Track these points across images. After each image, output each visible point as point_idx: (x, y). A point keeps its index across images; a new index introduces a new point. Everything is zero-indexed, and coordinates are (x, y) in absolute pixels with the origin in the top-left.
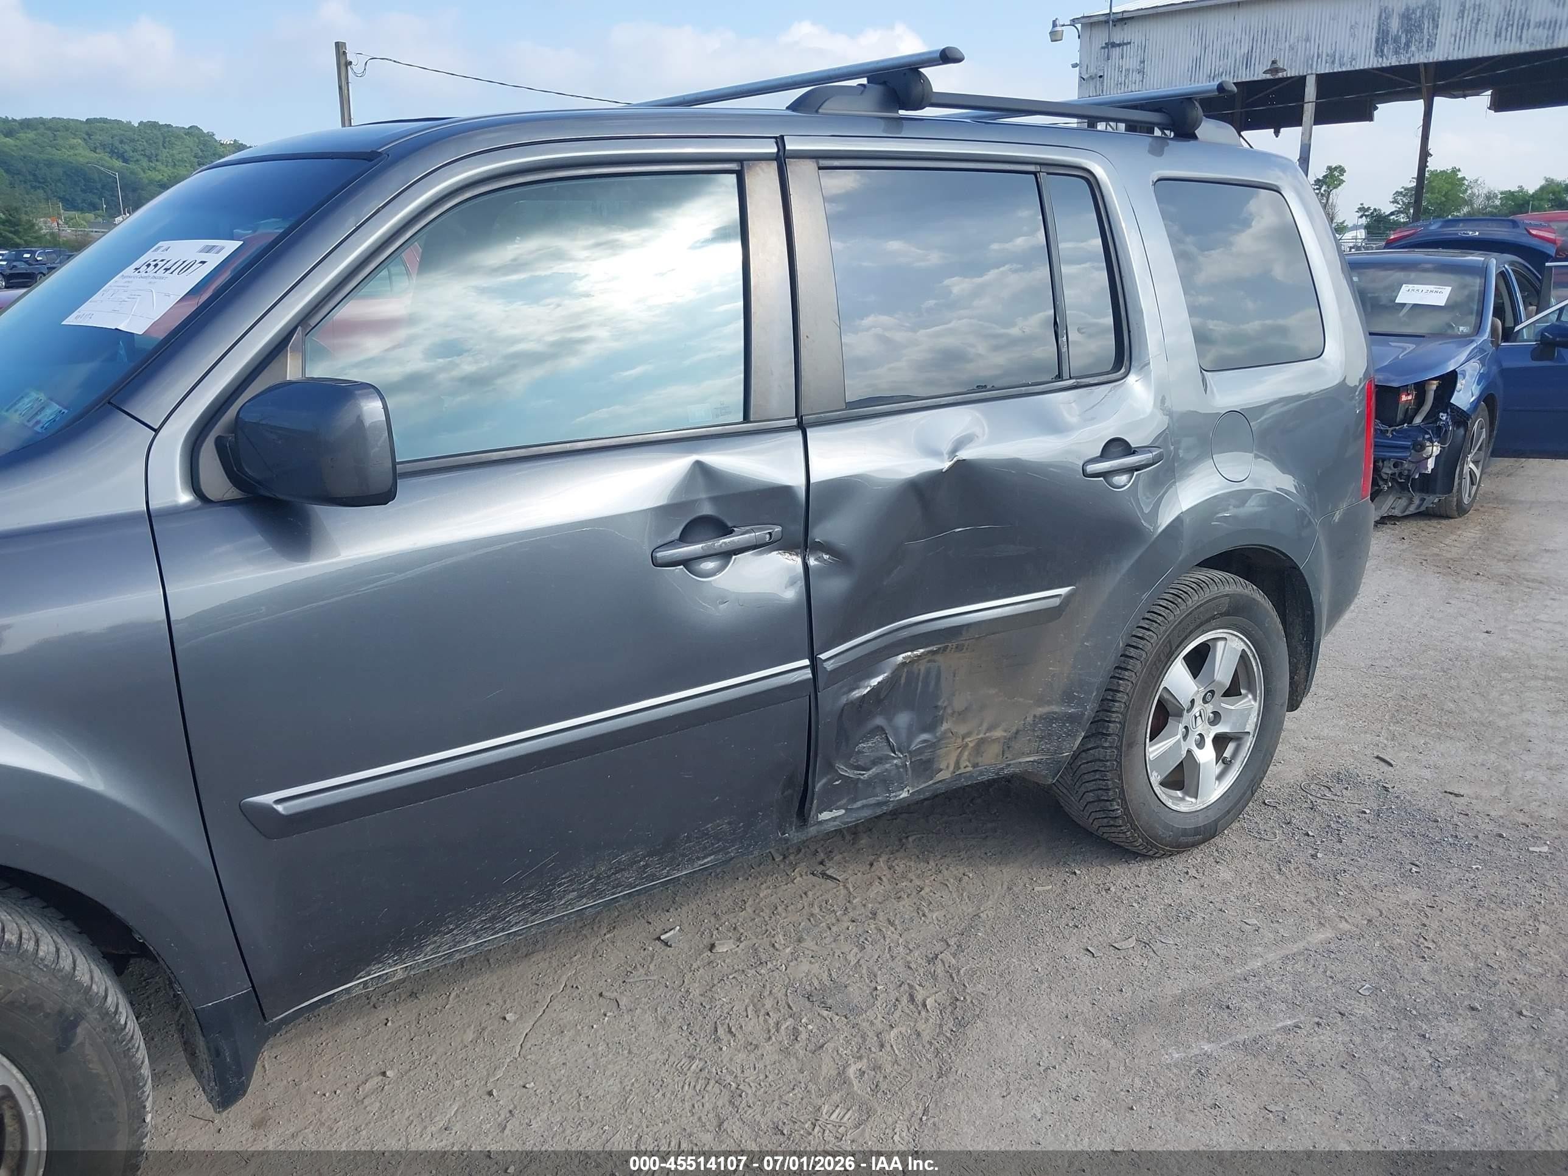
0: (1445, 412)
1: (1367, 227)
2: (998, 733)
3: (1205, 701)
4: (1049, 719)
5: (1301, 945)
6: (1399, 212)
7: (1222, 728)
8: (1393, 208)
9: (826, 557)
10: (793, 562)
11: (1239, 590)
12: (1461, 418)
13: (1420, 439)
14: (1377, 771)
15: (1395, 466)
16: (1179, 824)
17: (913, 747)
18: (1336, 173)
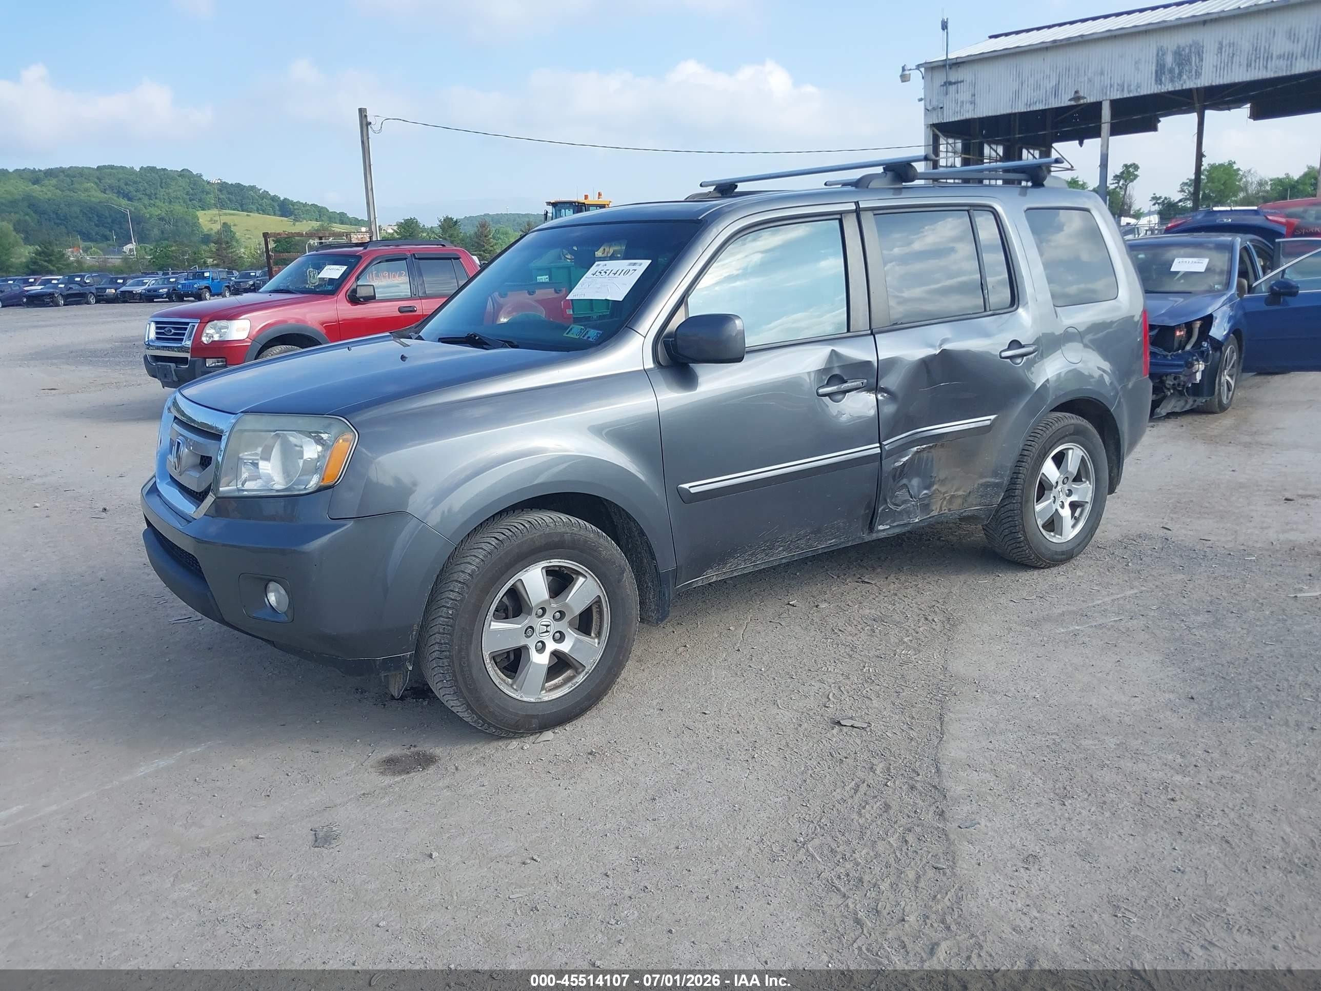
0: (1205, 341)
1: (1160, 213)
2: (960, 493)
3: (1064, 483)
4: (986, 485)
5: (1122, 595)
6: (1186, 199)
7: (1074, 498)
8: (1180, 196)
9: (885, 395)
10: (871, 398)
11: (1079, 422)
12: (1217, 345)
13: (1190, 360)
14: (1163, 533)
15: (1175, 379)
16: (1053, 548)
17: (920, 497)
18: (1131, 170)
